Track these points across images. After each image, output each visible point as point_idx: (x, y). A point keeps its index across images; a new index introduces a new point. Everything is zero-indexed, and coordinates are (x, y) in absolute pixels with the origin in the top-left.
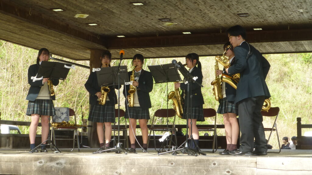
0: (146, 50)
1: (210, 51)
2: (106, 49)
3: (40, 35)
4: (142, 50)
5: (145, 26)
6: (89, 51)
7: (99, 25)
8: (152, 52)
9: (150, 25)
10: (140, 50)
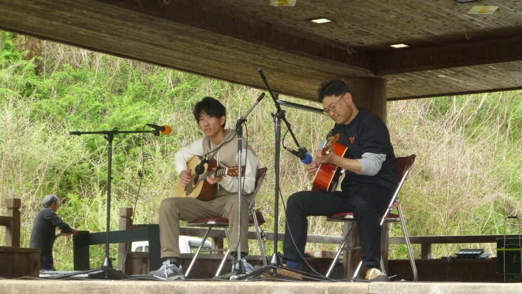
0: (458, 72)
2: (373, 76)
3: (217, 50)
4: (451, 74)
5: (432, 18)
7: (334, 21)
8: (474, 77)
9: (441, 14)
10: (445, 74)
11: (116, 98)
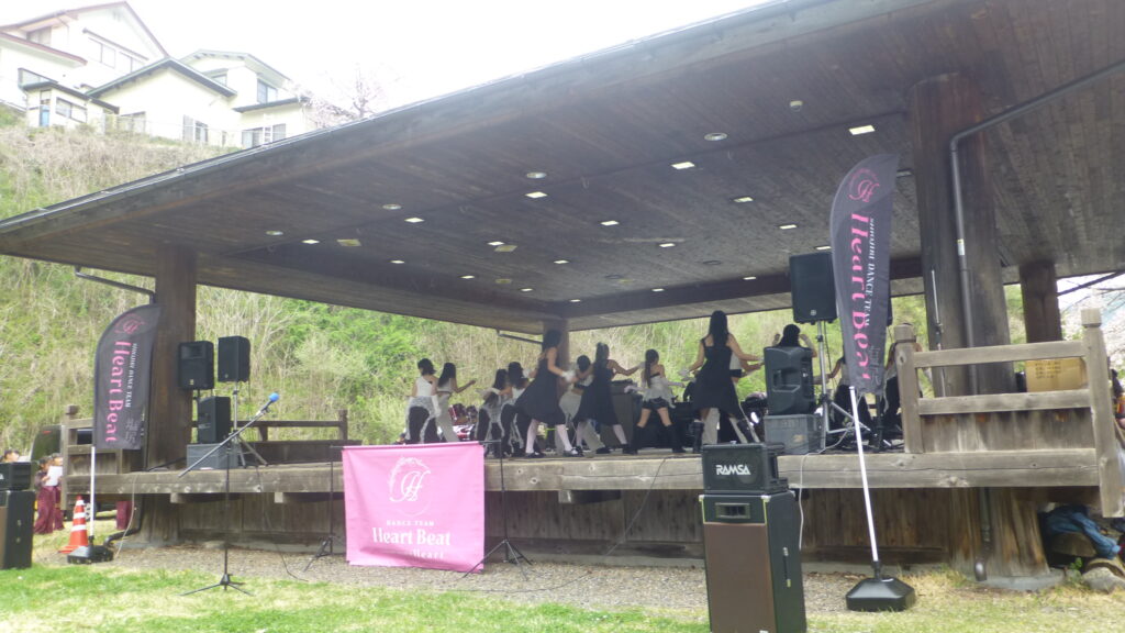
1: (700, 311)
4: (609, 315)
6: (541, 322)
7: (535, 289)
10: (604, 316)
11: (385, 328)
